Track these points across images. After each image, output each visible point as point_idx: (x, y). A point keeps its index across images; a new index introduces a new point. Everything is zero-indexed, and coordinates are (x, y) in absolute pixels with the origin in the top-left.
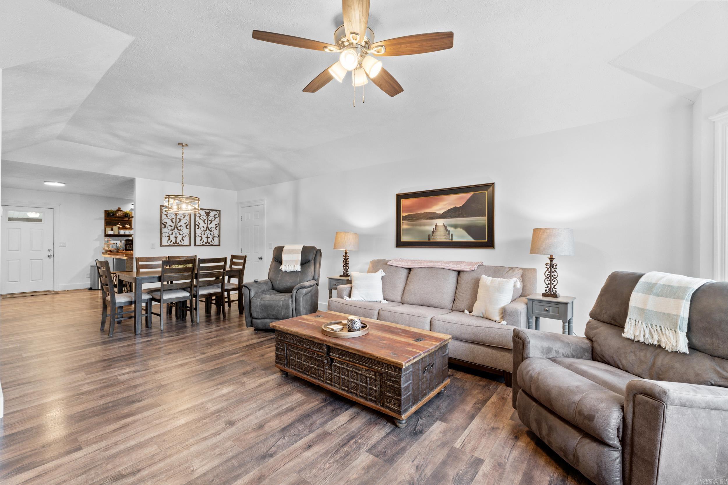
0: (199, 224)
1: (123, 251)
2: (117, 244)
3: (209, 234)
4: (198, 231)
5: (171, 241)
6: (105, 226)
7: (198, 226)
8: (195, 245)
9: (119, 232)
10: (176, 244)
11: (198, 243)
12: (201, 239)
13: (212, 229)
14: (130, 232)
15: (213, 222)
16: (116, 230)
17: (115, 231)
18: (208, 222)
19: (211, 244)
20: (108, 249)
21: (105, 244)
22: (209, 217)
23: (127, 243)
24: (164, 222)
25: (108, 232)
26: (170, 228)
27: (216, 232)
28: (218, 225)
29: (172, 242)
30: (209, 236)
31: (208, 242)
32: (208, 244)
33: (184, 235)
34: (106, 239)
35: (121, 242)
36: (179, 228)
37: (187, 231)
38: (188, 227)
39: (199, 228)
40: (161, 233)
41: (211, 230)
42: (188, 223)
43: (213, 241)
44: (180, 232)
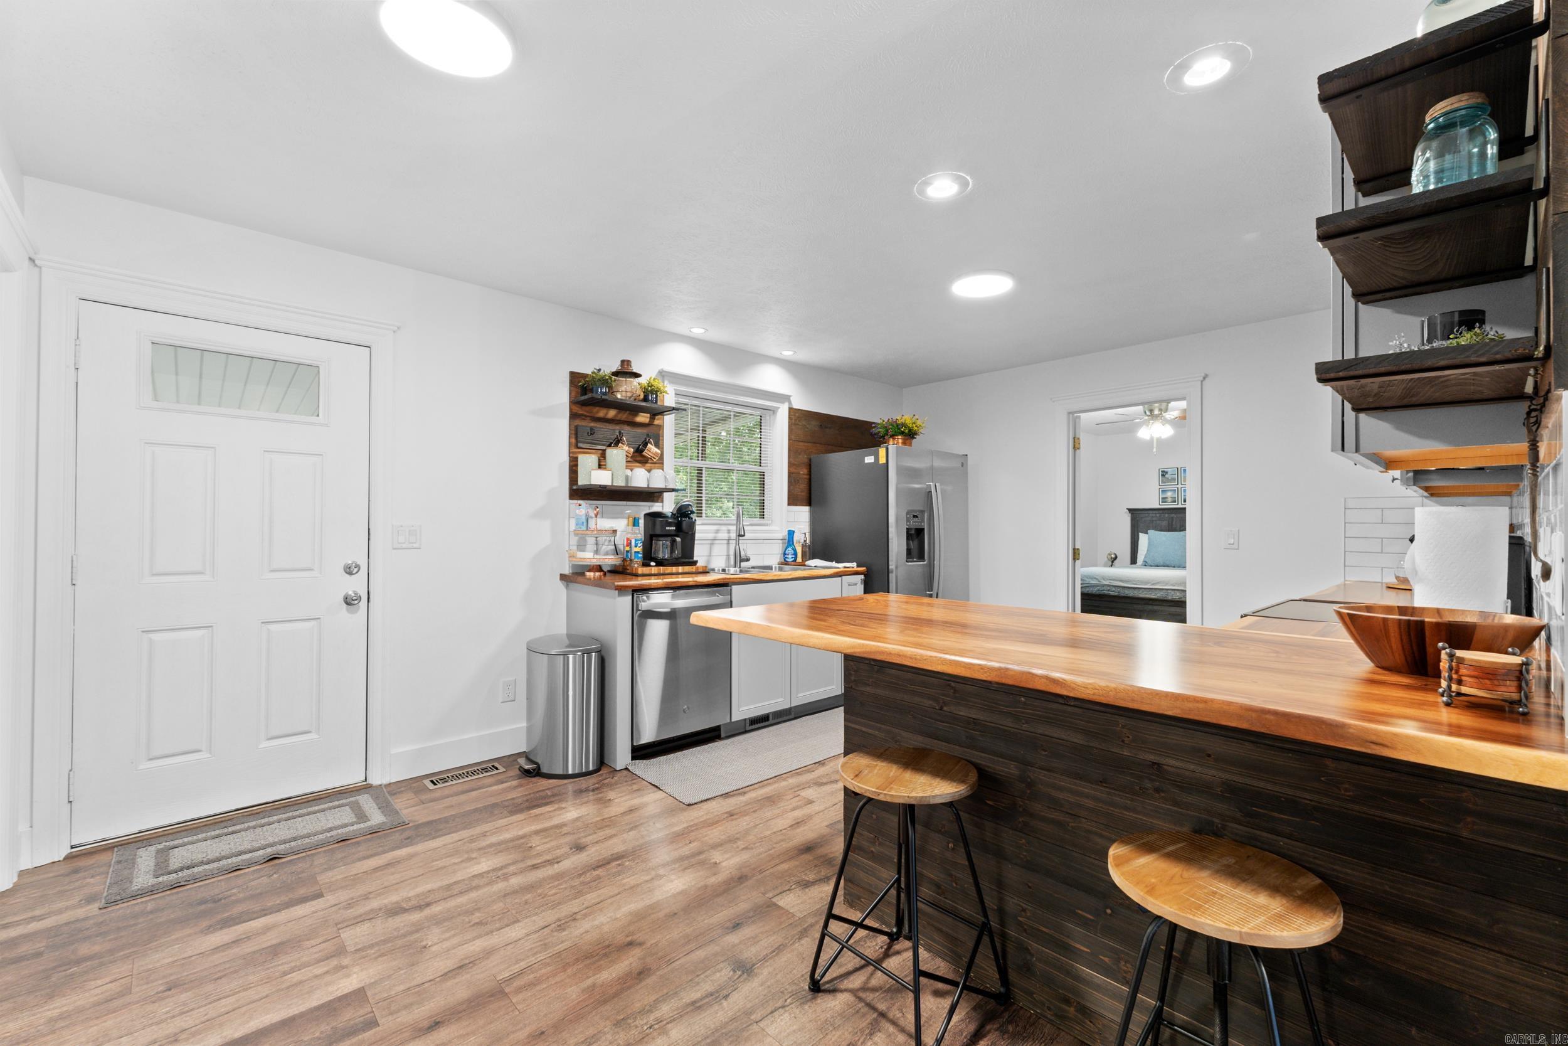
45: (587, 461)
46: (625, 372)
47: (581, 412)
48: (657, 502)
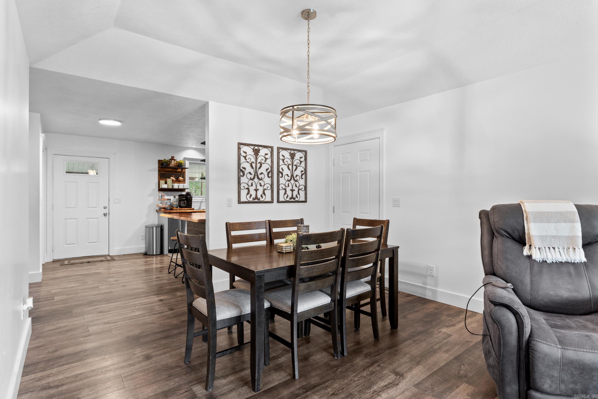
0: (283, 170)
1: (178, 209)
2: (170, 200)
3: (294, 185)
4: (282, 181)
5: (251, 196)
6: (158, 178)
7: (282, 174)
8: (278, 202)
9: (173, 186)
10: (256, 200)
11: (281, 199)
12: (285, 194)
13: (298, 178)
14: (183, 186)
15: (298, 168)
16: (170, 183)
17: (169, 185)
18: (293, 167)
19: (296, 199)
20: (162, 206)
21: (159, 200)
22: (294, 160)
23: (181, 199)
24: (243, 168)
25: (162, 185)
26: (249, 176)
27: (302, 182)
28: (304, 172)
29: (252, 198)
30: (294, 188)
31: (292, 198)
32: (292, 200)
33: (265, 187)
34: (160, 194)
35: (175, 197)
36: (260, 176)
37: (268, 180)
38: (270, 175)
39: (282, 176)
40: (239, 183)
41: (296, 179)
42: (269, 170)
43: (298, 196)
44: (261, 181)
45: (162, 182)
46: (173, 158)
47: (161, 170)
48: (184, 192)
